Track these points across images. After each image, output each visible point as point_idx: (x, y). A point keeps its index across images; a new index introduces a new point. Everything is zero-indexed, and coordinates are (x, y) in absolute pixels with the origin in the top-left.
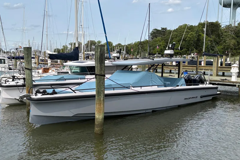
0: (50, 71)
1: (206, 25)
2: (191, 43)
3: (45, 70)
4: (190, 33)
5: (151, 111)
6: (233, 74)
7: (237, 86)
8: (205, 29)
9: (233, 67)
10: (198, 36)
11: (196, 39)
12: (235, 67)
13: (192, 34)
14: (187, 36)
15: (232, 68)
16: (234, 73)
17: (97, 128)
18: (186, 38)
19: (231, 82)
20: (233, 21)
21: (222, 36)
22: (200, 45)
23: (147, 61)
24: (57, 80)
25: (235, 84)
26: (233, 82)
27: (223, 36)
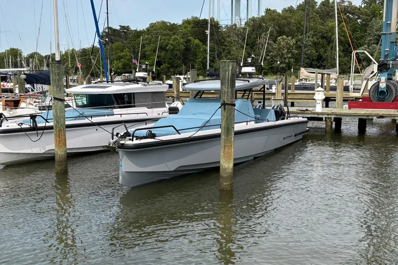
0: (22, 105)
1: (209, 24)
2: (176, 55)
3: (8, 103)
4: (172, 37)
5: (252, 158)
6: (318, 102)
7: (324, 119)
8: (208, 32)
9: (317, 91)
10: (186, 42)
11: (183, 47)
12: (320, 91)
13: (176, 39)
14: (167, 41)
15: (317, 93)
16: (319, 100)
17: (226, 182)
18: (167, 46)
19: (314, 113)
20: (237, 18)
21: (224, 43)
22: (191, 58)
23: (243, 84)
24: (76, 118)
25: (320, 116)
26: (318, 114)
27: (226, 43)
